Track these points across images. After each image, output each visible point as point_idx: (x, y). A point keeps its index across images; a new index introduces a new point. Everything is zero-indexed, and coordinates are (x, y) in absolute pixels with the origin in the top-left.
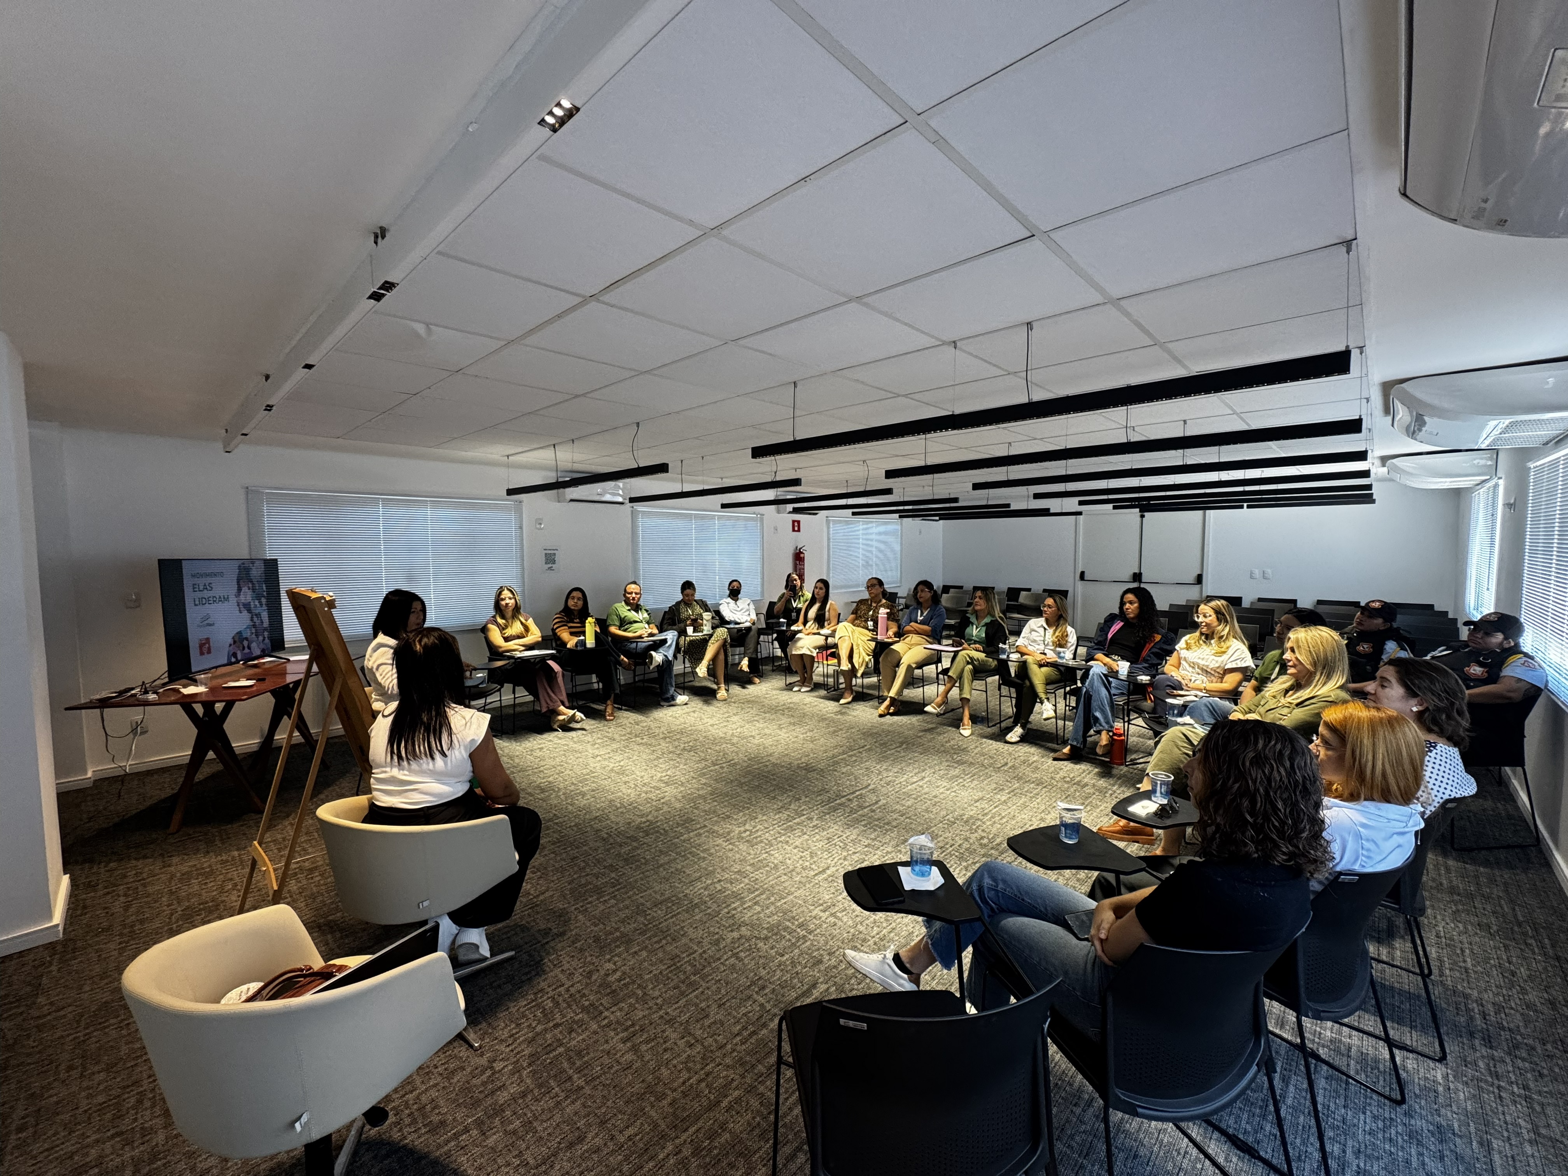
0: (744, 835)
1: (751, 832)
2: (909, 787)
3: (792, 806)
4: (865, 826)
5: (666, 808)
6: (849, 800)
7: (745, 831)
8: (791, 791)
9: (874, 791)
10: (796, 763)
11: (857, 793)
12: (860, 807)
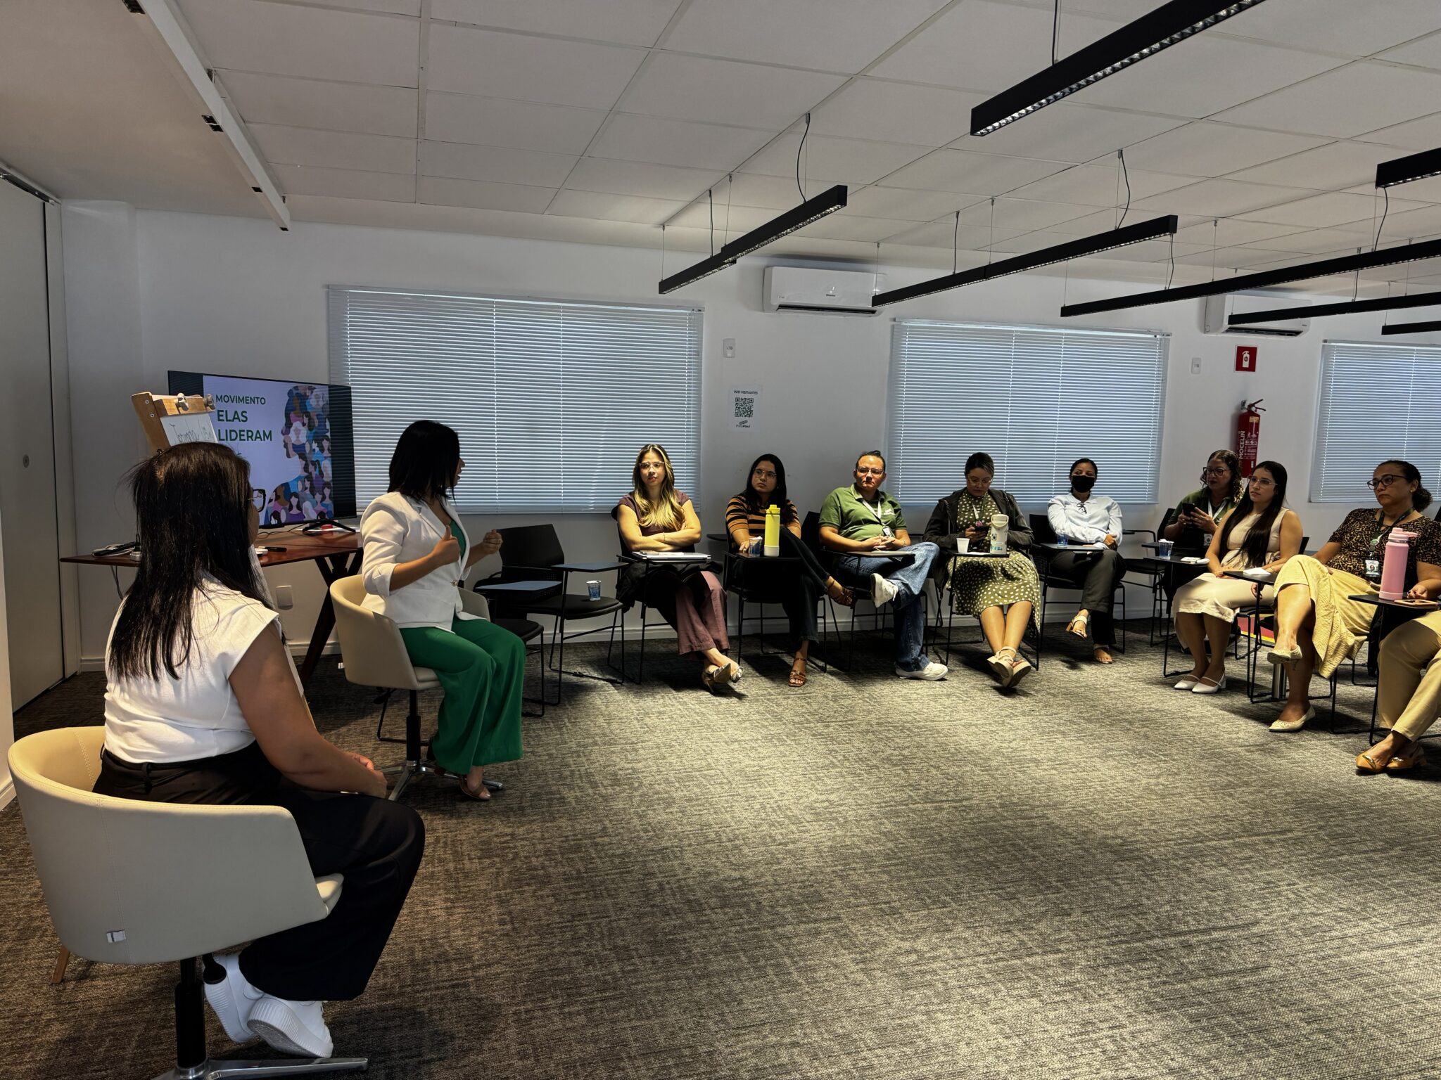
0: (902, 959)
1: (921, 957)
2: (1364, 955)
3: (1042, 926)
4: (1195, 1019)
5: (786, 864)
6: (1188, 946)
7: (909, 952)
8: (1058, 891)
9: (1262, 939)
10: (1101, 833)
11: (1215, 935)
12: (1206, 969)
